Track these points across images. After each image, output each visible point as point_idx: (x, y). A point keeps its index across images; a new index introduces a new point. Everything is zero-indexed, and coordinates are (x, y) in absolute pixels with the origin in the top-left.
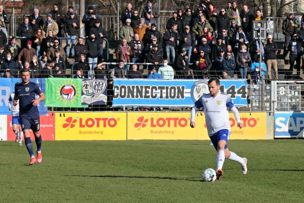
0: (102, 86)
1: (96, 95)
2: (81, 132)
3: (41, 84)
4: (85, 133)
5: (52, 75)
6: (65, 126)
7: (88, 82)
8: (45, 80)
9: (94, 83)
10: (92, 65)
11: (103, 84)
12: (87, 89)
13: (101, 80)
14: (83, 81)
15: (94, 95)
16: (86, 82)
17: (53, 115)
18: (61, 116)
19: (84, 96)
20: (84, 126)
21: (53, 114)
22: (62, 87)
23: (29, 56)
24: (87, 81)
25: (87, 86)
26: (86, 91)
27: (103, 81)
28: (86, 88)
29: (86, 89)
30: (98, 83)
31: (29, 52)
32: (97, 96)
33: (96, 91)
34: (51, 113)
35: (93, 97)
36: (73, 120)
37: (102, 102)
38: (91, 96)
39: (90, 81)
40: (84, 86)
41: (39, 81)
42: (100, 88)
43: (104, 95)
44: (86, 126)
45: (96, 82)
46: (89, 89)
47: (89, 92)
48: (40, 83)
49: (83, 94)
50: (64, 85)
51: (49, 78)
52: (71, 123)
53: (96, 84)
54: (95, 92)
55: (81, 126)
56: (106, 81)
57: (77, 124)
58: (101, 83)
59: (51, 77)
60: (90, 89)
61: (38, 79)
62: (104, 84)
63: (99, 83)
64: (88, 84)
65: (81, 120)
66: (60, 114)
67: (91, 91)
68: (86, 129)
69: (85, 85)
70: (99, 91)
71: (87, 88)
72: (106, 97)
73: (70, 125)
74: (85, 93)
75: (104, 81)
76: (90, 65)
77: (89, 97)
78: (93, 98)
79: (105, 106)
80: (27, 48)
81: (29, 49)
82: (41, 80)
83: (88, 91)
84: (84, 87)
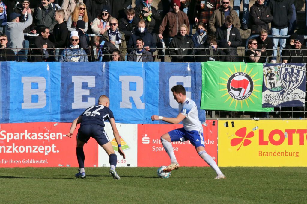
0: (298, 75)
1: (286, 91)
2: (260, 153)
3: (195, 72)
4: (267, 154)
5: (213, 58)
6: (234, 142)
7: (273, 70)
8: (201, 65)
9: (284, 70)
10: (278, 39)
11: (298, 71)
12: (272, 81)
13: (296, 66)
14: (265, 66)
15: (284, 91)
16: (270, 69)
17: (214, 124)
18: (227, 126)
19: (267, 92)
20: (266, 143)
21: (214, 122)
22: (229, 77)
23: (176, 25)
24: (271, 67)
25: (271, 75)
26: (270, 84)
27: (298, 66)
28: (271, 79)
29: (270, 81)
30: (290, 70)
31: (177, 18)
32: (289, 92)
33: (288, 84)
34: (210, 121)
35: (282, 93)
36: (247, 133)
37: (298, 102)
38: (279, 92)
39: (277, 67)
40: (267, 76)
41: (191, 67)
42: (294, 79)
43: (300, 91)
44: (269, 143)
45: (287, 69)
46: (275, 80)
47: (276, 86)
48: (193, 71)
49: (264, 88)
50: (233, 74)
51: (208, 63)
52: (244, 138)
53: (288, 72)
54: (285, 86)
55: (262, 142)
56: (304, 66)
57: (255, 140)
58: (295, 71)
59: (211, 60)
60: (277, 80)
61: (189, 64)
62: (301, 73)
63: (292, 70)
64: (273, 71)
65: (261, 132)
66: (227, 123)
67: (278, 84)
68: (270, 147)
69: (268, 73)
70: (291, 84)
71: (273, 79)
72: (305, 94)
73: (243, 141)
74: (269, 87)
75: (300, 67)
76: (275, 39)
77: (275, 94)
78: (281, 95)
79: (302, 109)
80: (174, 11)
81: (176, 13)
82: (195, 66)
83: (274, 83)
84: (267, 78)
